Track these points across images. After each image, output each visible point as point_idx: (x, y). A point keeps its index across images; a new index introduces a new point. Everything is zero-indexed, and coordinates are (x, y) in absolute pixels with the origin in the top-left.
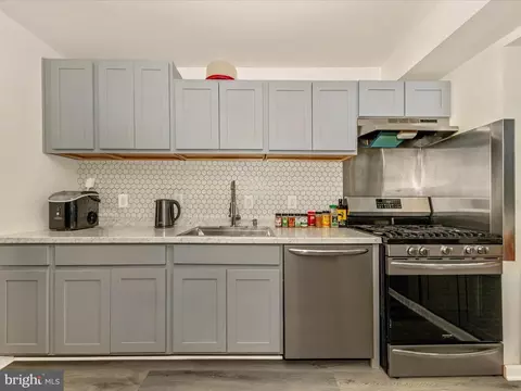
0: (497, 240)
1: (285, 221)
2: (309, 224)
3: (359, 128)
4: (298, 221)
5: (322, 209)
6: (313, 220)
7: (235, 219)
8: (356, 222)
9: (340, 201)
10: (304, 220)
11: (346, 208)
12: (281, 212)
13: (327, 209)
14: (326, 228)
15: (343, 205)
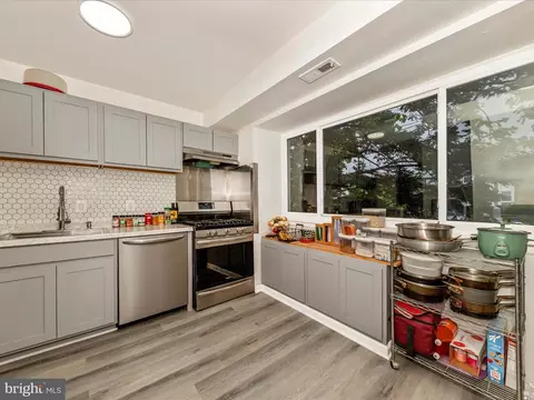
0: (251, 224)
1: (122, 222)
2: (146, 223)
3: (184, 154)
4: (135, 221)
5: (159, 210)
6: (150, 220)
7: (63, 223)
8: (183, 219)
9: (173, 204)
10: (142, 220)
11: (177, 209)
12: (119, 214)
13: (163, 210)
14: (161, 225)
15: (174, 208)
